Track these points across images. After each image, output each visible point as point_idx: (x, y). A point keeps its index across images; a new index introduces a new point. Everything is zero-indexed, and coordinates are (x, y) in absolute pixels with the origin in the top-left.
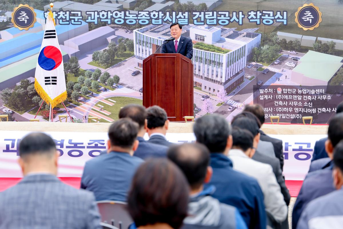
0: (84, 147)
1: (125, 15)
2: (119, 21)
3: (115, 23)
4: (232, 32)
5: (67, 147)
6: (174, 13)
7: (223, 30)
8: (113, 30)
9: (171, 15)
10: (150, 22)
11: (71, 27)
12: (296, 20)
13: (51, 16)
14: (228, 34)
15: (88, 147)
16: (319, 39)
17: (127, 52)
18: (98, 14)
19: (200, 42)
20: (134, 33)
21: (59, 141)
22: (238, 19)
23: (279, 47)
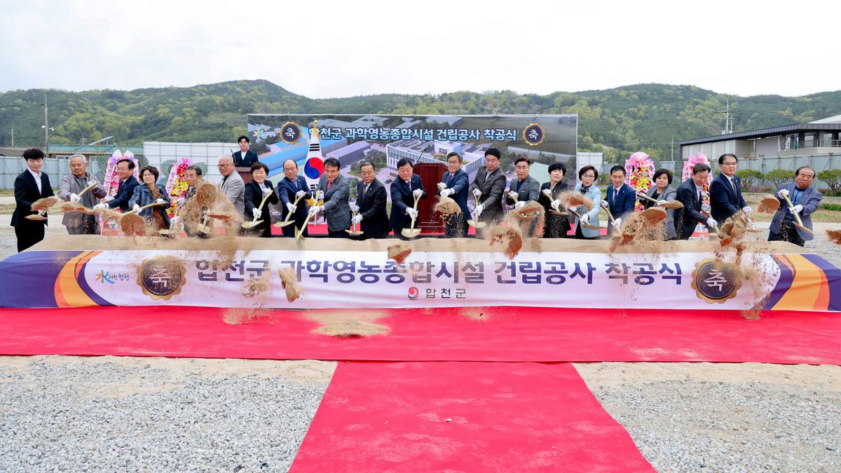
0: (380, 271)
1: (379, 132)
2: (374, 137)
3: (370, 139)
4: (470, 147)
5: (360, 271)
6: (421, 130)
7: (462, 145)
8: (369, 144)
9: (418, 132)
10: (401, 138)
11: (332, 142)
12: (524, 137)
13: (315, 131)
14: (467, 149)
15: (385, 271)
16: (543, 152)
17: (381, 163)
18: (356, 131)
19: (443, 154)
20: (387, 148)
21: (349, 264)
22: (476, 135)
23: (509, 159)
